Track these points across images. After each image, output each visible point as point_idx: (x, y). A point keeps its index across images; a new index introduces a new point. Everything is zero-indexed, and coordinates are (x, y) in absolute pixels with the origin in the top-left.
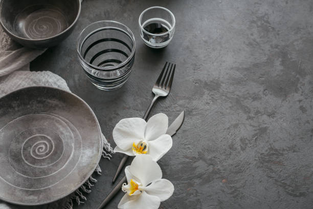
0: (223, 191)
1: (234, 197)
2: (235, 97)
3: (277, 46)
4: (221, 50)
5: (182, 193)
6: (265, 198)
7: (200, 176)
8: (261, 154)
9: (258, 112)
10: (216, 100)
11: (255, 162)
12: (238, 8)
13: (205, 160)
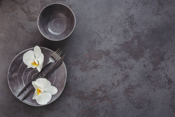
0: (108, 106)
1: (113, 108)
2: (116, 59)
3: (136, 33)
4: (111, 34)
5: (91, 106)
6: (125, 109)
7: (99, 98)
8: (125, 88)
9: (125, 67)
10: (108, 61)
11: (122, 92)
12: (120, 11)
13: (101, 91)
